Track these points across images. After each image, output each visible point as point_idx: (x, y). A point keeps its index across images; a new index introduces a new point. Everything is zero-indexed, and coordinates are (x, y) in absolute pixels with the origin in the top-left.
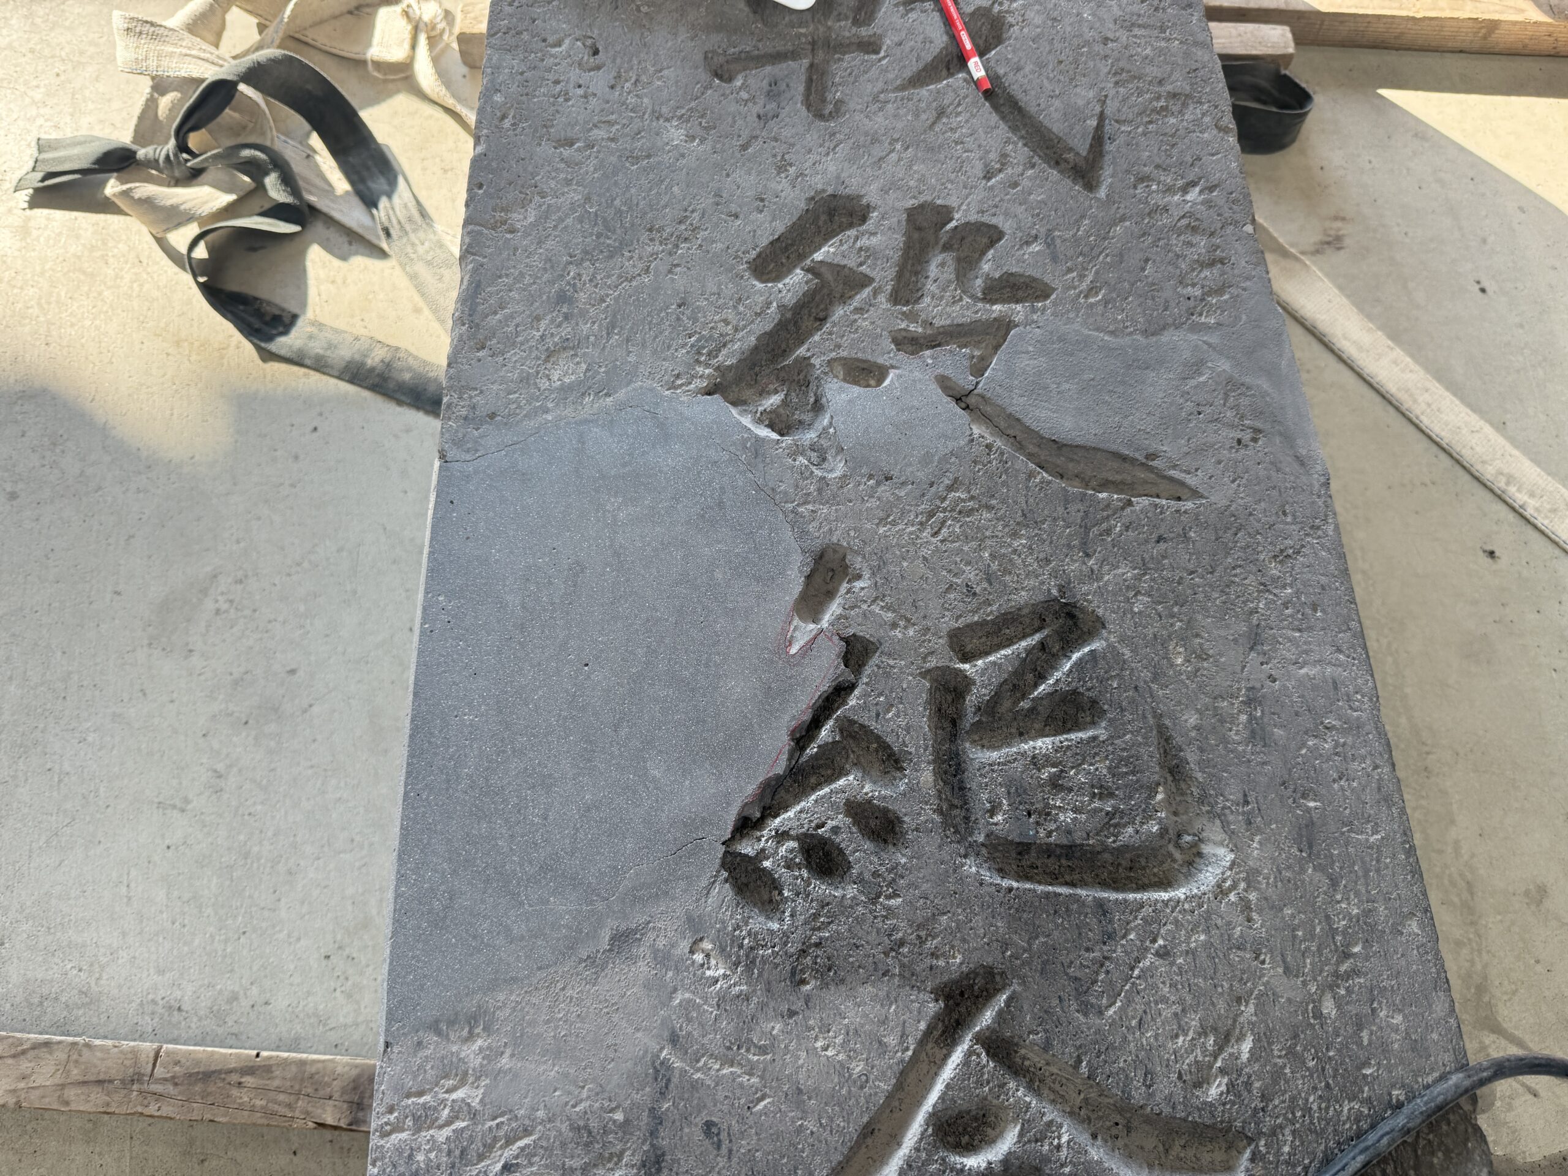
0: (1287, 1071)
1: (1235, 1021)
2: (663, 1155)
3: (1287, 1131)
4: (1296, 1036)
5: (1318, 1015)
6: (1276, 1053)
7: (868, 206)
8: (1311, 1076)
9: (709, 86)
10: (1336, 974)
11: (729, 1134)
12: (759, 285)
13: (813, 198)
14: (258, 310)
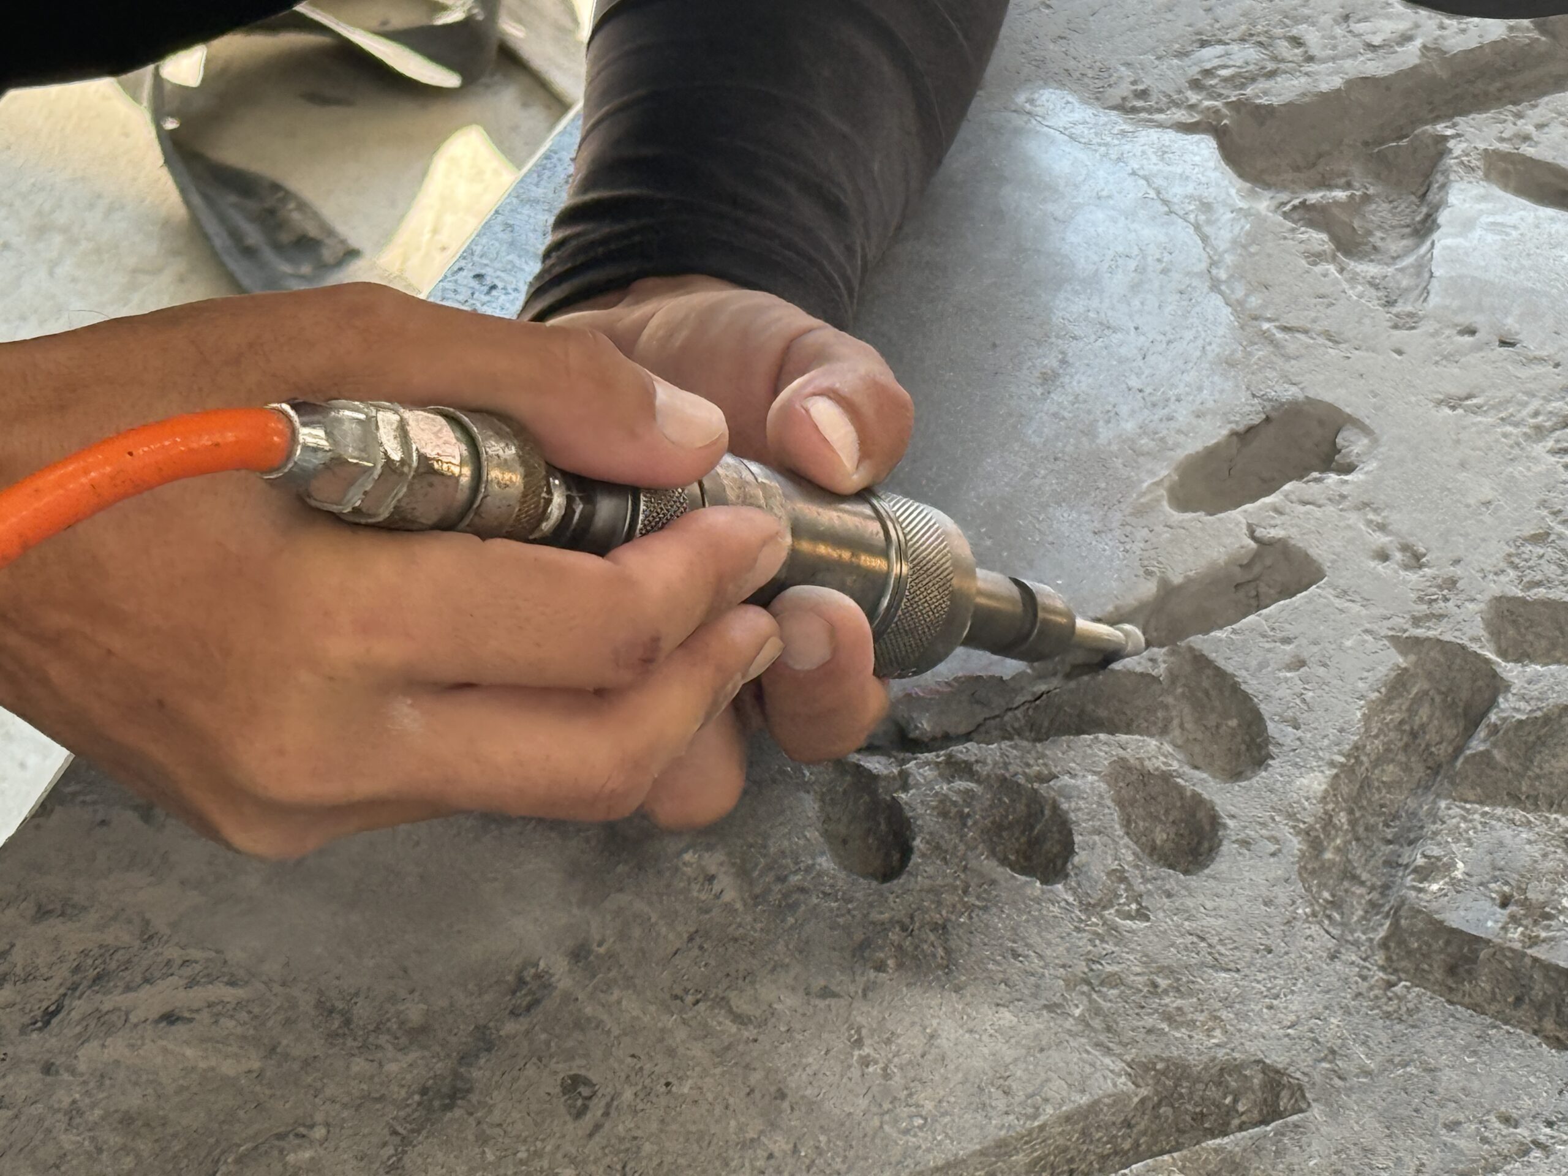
2: (469, 1091)
11: (608, 1105)
14: (272, 212)
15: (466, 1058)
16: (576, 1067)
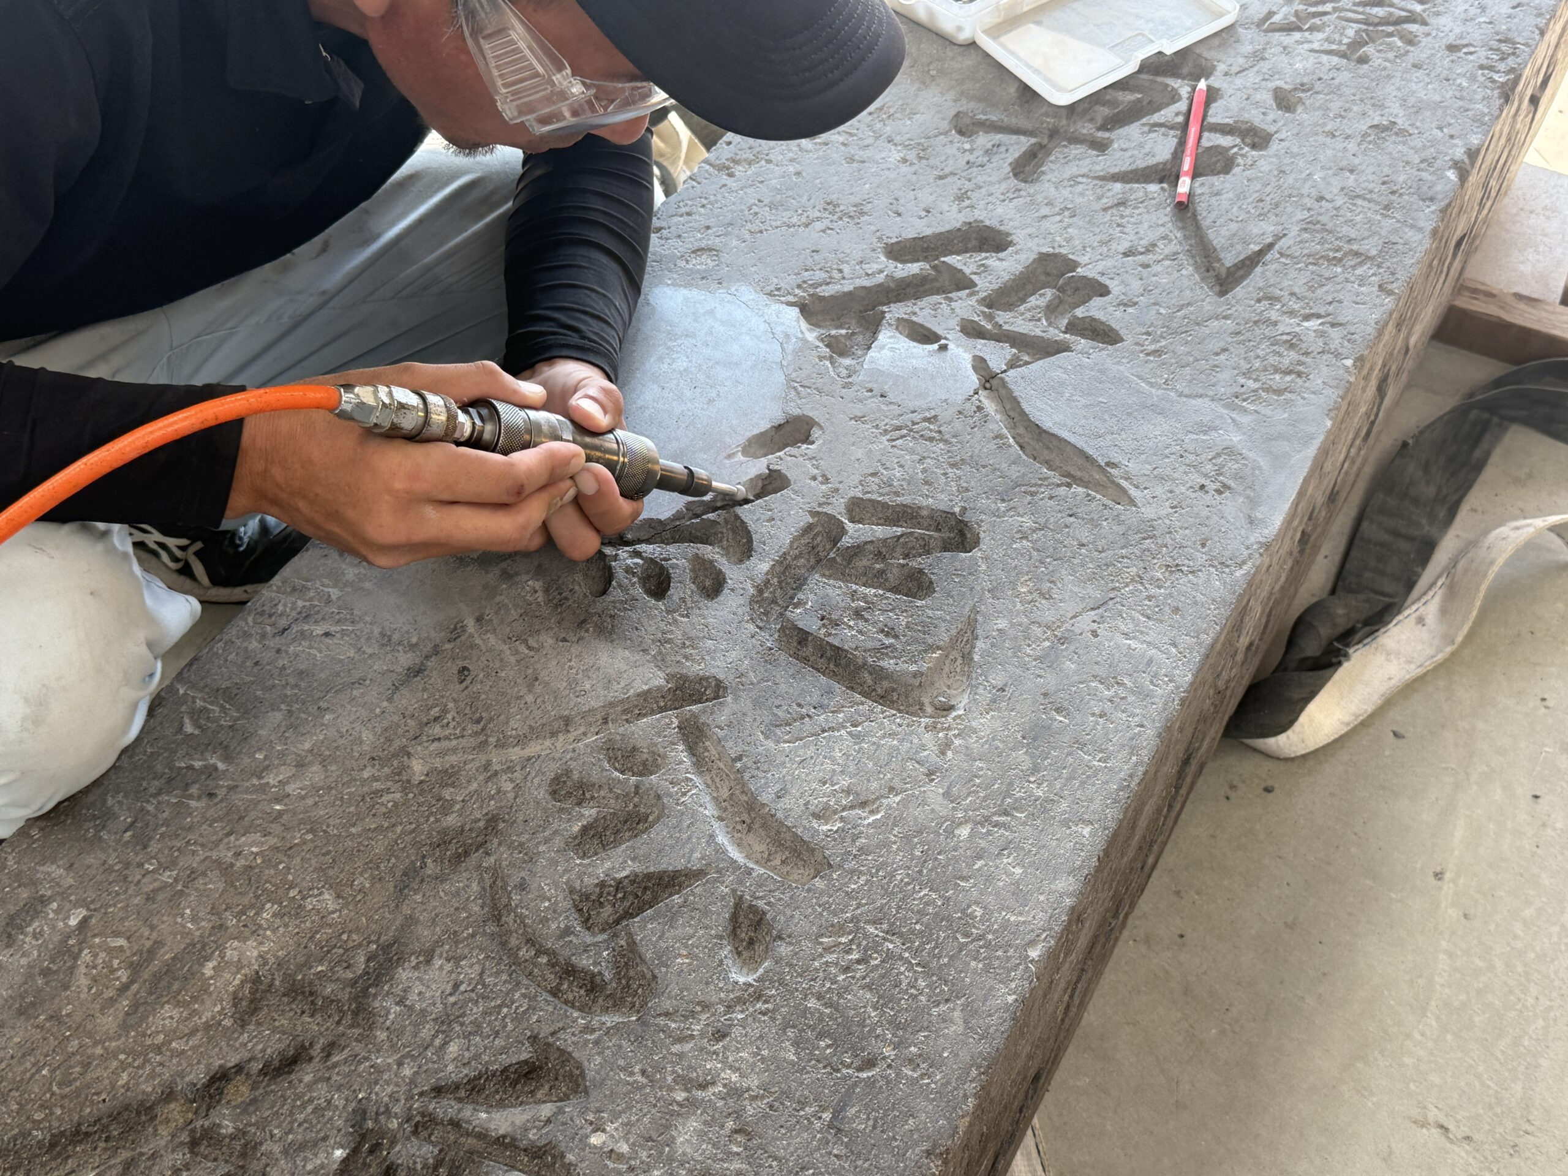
0: (895, 847)
1: (877, 799)
2: (425, 670)
3: (863, 878)
4: (920, 832)
5: (950, 833)
6: (895, 832)
7: (1011, 242)
8: (912, 860)
9: (946, 133)
10: (987, 819)
11: (473, 679)
12: (883, 259)
13: (970, 223)
15: (427, 657)
16: (466, 663)
